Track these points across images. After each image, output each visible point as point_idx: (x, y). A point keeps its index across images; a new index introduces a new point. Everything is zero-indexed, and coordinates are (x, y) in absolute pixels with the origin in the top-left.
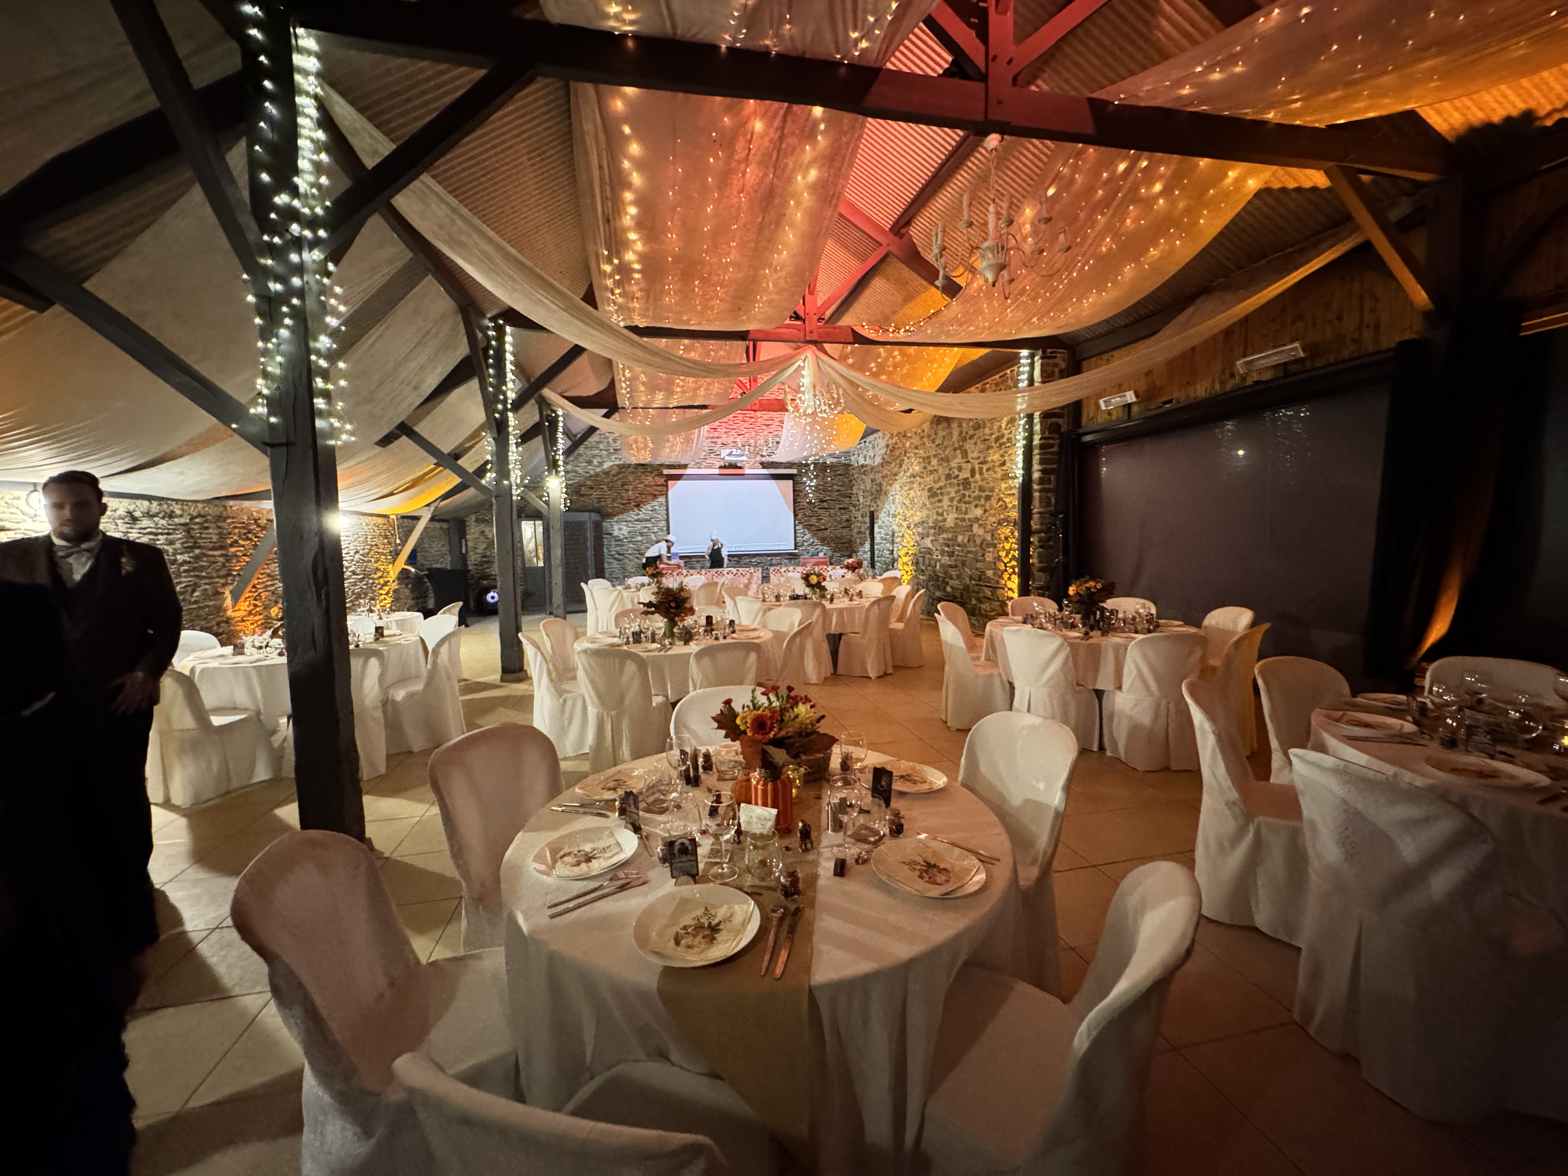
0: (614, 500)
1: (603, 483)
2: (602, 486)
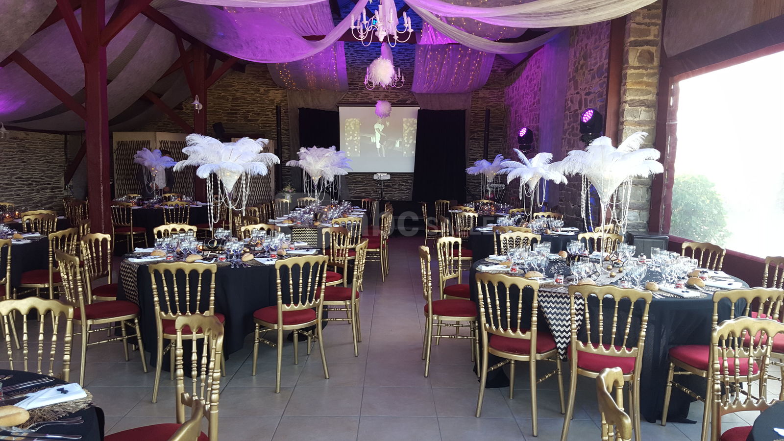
1: (268, 109)
2: (267, 113)
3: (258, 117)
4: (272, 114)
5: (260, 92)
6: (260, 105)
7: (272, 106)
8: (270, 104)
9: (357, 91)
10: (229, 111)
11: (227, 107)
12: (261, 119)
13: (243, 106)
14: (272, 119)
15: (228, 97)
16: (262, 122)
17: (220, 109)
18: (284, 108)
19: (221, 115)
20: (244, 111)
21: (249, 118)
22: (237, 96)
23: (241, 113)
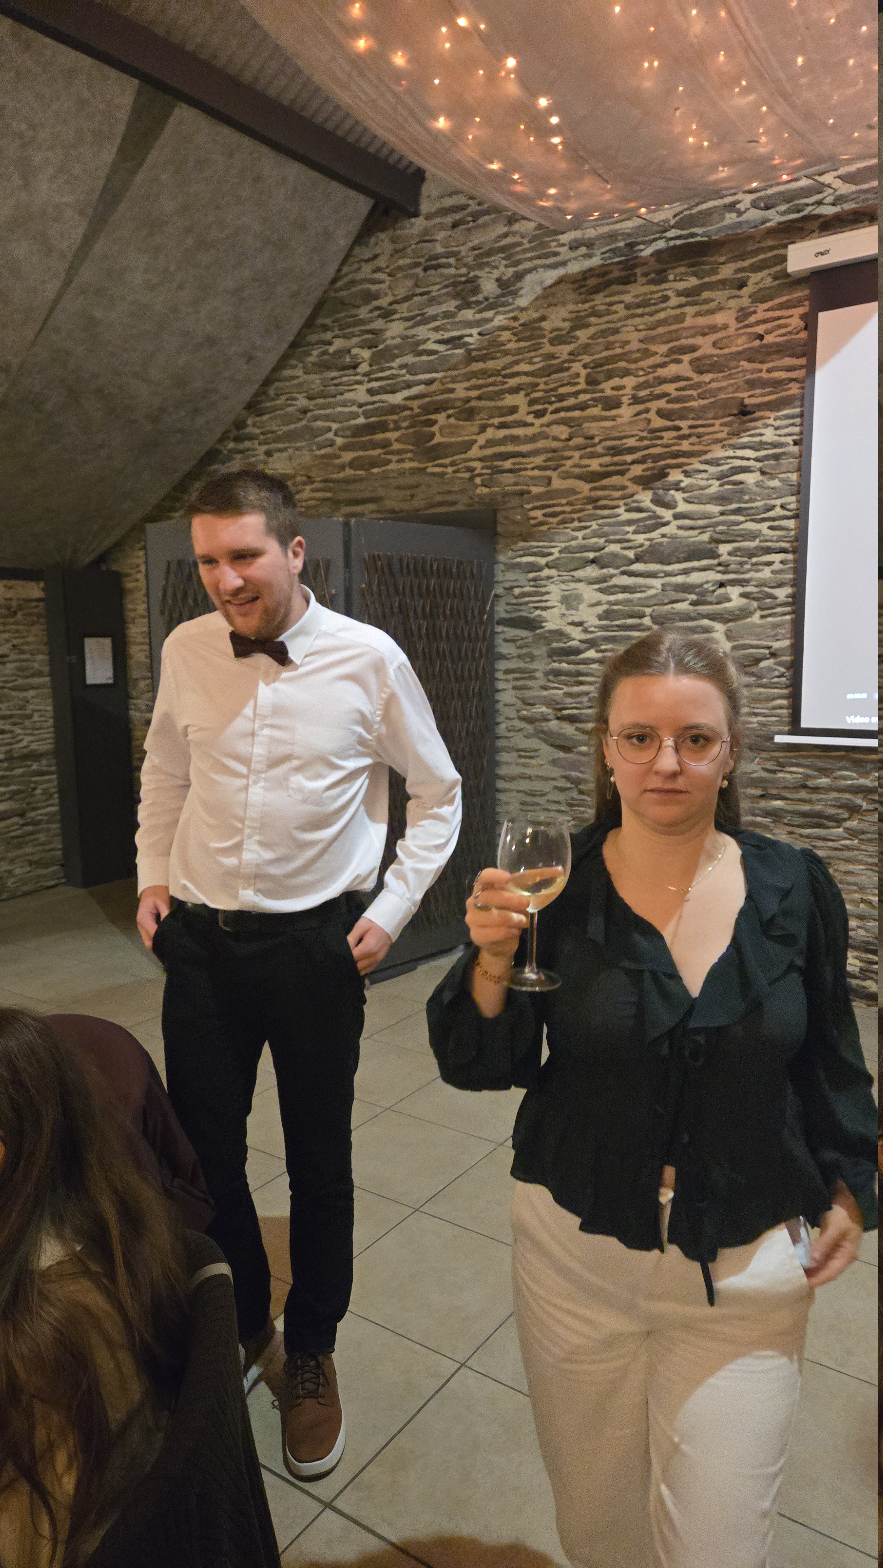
0: (555, 459)
1: (513, 382)
2: (509, 400)
3: (469, 429)
4: (532, 402)
5: (480, 297)
6: (480, 366)
7: (531, 363)
8: (519, 351)
10: (361, 420)
11: (353, 402)
12: (481, 439)
13: (409, 386)
14: (529, 431)
15: (357, 351)
16: (488, 452)
17: (327, 418)
18: (587, 359)
19: (332, 444)
20: (417, 411)
21: (435, 441)
22: (389, 342)
23: (405, 419)
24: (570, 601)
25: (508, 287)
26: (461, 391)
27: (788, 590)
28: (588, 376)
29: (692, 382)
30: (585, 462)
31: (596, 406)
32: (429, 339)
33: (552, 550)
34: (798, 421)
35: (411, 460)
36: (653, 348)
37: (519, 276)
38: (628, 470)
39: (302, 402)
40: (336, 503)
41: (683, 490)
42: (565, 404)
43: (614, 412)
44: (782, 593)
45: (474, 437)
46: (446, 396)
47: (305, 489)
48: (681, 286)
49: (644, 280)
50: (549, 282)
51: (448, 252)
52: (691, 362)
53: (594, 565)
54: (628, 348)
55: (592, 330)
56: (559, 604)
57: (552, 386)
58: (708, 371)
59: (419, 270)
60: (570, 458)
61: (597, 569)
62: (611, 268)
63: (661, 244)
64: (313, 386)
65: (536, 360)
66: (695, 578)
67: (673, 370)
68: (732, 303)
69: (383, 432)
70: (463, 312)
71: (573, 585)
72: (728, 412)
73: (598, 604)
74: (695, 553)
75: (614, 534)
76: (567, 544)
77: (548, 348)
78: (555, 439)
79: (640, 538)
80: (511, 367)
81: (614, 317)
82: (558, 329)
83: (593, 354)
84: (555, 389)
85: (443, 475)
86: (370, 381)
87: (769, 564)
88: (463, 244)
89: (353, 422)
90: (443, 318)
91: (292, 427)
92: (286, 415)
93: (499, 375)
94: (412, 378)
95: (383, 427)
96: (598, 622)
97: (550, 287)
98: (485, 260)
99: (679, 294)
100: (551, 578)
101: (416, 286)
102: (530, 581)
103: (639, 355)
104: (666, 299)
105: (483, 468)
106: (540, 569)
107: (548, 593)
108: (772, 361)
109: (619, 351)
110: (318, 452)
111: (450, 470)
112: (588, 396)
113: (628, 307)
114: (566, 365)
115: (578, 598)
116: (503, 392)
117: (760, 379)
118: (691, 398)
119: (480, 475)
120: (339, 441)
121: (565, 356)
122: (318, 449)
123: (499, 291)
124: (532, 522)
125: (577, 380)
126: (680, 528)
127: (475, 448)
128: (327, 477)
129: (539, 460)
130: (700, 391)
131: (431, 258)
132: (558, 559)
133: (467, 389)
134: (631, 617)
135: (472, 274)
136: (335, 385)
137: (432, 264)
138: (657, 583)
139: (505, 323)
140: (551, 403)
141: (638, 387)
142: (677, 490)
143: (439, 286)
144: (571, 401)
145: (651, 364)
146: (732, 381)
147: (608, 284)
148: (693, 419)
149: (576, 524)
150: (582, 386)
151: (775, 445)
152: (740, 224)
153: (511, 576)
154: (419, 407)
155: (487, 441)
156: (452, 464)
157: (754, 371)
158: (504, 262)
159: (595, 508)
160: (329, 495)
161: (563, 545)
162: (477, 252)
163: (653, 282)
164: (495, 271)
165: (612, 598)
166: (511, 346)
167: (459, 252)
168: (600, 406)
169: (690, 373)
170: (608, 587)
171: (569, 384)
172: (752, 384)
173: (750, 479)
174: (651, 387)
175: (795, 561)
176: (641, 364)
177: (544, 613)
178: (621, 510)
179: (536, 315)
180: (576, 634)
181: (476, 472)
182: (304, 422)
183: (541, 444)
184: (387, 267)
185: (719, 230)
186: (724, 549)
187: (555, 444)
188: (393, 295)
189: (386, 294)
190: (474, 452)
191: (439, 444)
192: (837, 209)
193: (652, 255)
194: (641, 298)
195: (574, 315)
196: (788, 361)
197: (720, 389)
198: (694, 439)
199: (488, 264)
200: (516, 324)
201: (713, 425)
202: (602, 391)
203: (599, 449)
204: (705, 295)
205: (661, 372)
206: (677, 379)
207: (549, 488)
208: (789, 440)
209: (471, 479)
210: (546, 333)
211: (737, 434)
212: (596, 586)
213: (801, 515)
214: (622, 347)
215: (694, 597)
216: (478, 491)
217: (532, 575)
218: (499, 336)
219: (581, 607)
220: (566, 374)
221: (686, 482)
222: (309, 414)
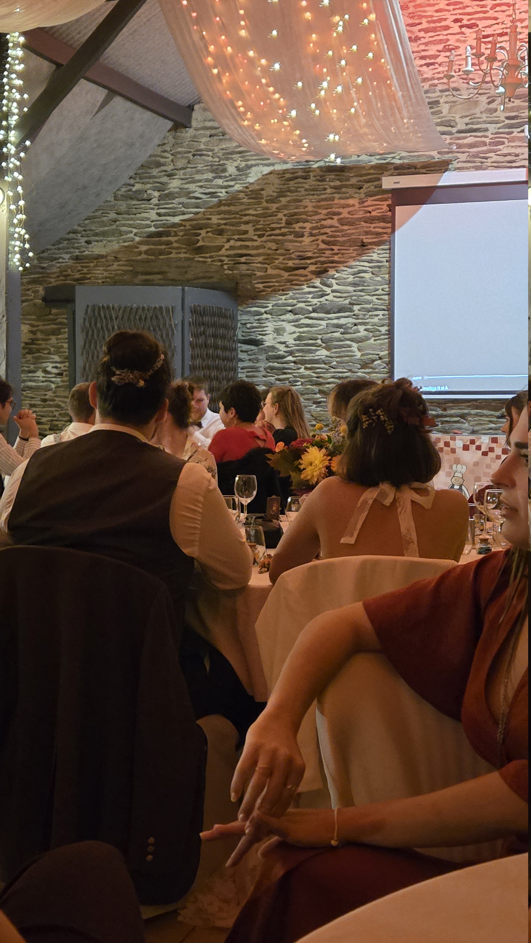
0: (269, 259)
1: (246, 218)
2: (243, 227)
3: (220, 241)
4: (256, 230)
5: (227, 174)
6: (227, 208)
7: (256, 210)
8: (249, 204)
9: (485, 148)
10: (153, 229)
11: (148, 219)
12: (227, 246)
13: (184, 214)
14: (255, 244)
15: (149, 192)
16: (231, 252)
17: (131, 226)
18: (286, 212)
19: (133, 240)
20: (188, 227)
21: (199, 244)
22: (172, 190)
23: (181, 231)
24: (278, 331)
25: (243, 171)
26: (215, 220)
27: (386, 328)
28: (287, 220)
29: (338, 229)
30: (286, 262)
31: (291, 235)
32: (196, 191)
33: (268, 305)
34: (388, 251)
35: (185, 253)
36: (320, 211)
37: (249, 167)
38: (308, 267)
39: (112, 215)
40: (136, 274)
41: (336, 279)
42: (274, 232)
43: (300, 239)
44: (384, 329)
45: (223, 244)
46: (206, 221)
47: (113, 264)
48: (332, 184)
49: (314, 179)
50: (265, 173)
51: (207, 149)
52: (338, 220)
53: (290, 313)
54: (306, 210)
55: (288, 199)
56: (273, 333)
57: (268, 223)
58: (346, 225)
59: (190, 155)
60: (278, 259)
61: (292, 315)
62: (299, 170)
63: (321, 164)
64: (121, 208)
65: (258, 209)
66: (342, 321)
67: (329, 222)
68: (356, 195)
69: (167, 236)
70: (216, 180)
71: (280, 323)
72: (356, 244)
73: (294, 333)
74: (341, 310)
75: (302, 298)
76: (277, 302)
77: (265, 204)
78: (269, 249)
79: (315, 301)
80: (245, 211)
81: (300, 194)
82: (271, 196)
83: (290, 210)
84: (269, 225)
85: (205, 262)
86: (158, 209)
87: (377, 315)
88: (217, 146)
89: (147, 229)
90: (205, 182)
91: (106, 228)
92: (103, 221)
93: (238, 214)
94: (185, 210)
95: (167, 234)
96: (294, 342)
97: (266, 175)
98: (230, 156)
99: (332, 187)
100: (268, 319)
101: (189, 162)
102: (256, 320)
103: (312, 213)
104: (325, 189)
105: (228, 261)
106: (262, 314)
107: (267, 327)
108: (375, 223)
109: (303, 210)
110: (123, 244)
111: (209, 260)
112: (286, 230)
113: (306, 190)
114: (275, 214)
115: (284, 330)
116: (240, 223)
117: (370, 231)
118: (338, 236)
119: (227, 264)
120: (137, 239)
121: (274, 209)
122: (124, 242)
123: (238, 173)
124: (257, 290)
125: (281, 222)
126: (334, 297)
127: (223, 250)
128: (130, 258)
129: (260, 259)
130: (343, 233)
131: (197, 151)
132: (271, 309)
133: (219, 219)
134: (311, 339)
135: (222, 162)
136: (136, 208)
137: (198, 153)
138: (324, 323)
139: (241, 188)
140: (266, 231)
141: (313, 228)
142: (333, 279)
143: (202, 165)
144: (277, 232)
145: (319, 218)
146: (358, 231)
147: (296, 178)
148: (339, 246)
149: (281, 292)
150: (283, 225)
151: (378, 262)
152: (359, 161)
153: (245, 317)
154: (190, 225)
155: (231, 246)
156: (211, 257)
157: (367, 227)
158: (240, 159)
159: (292, 285)
160: (131, 268)
161: (274, 302)
162: (224, 151)
163: (319, 181)
164: (235, 162)
165: (301, 330)
166: (245, 200)
167: (214, 150)
168: (293, 236)
169: (337, 225)
170: (299, 324)
171: (277, 223)
172: (367, 233)
173: (367, 276)
174: (319, 229)
175: (389, 314)
176: (313, 218)
177: (264, 337)
178: (305, 287)
179: (258, 187)
180: (282, 347)
181: (224, 263)
182: (114, 227)
183: (261, 251)
184: (171, 151)
185: (350, 162)
186: (356, 308)
187: (270, 252)
188: (174, 165)
189: (170, 165)
190: (223, 252)
191: (202, 246)
192: (401, 162)
193: (318, 167)
194: (313, 187)
195: (279, 190)
196: (382, 224)
197: (352, 234)
198: (340, 255)
199: (231, 158)
200: (247, 190)
201: (349, 250)
202: (295, 228)
203: (293, 256)
204: (344, 190)
205: (323, 222)
206: (331, 227)
207: (267, 273)
208: (384, 260)
209: (222, 266)
210: (264, 197)
211: (360, 255)
212: (293, 324)
213: (391, 294)
214: (304, 209)
215: (342, 330)
216: (226, 272)
217: (257, 317)
218: (239, 195)
219: (285, 334)
220: (275, 218)
221: (337, 275)
222: (117, 223)
